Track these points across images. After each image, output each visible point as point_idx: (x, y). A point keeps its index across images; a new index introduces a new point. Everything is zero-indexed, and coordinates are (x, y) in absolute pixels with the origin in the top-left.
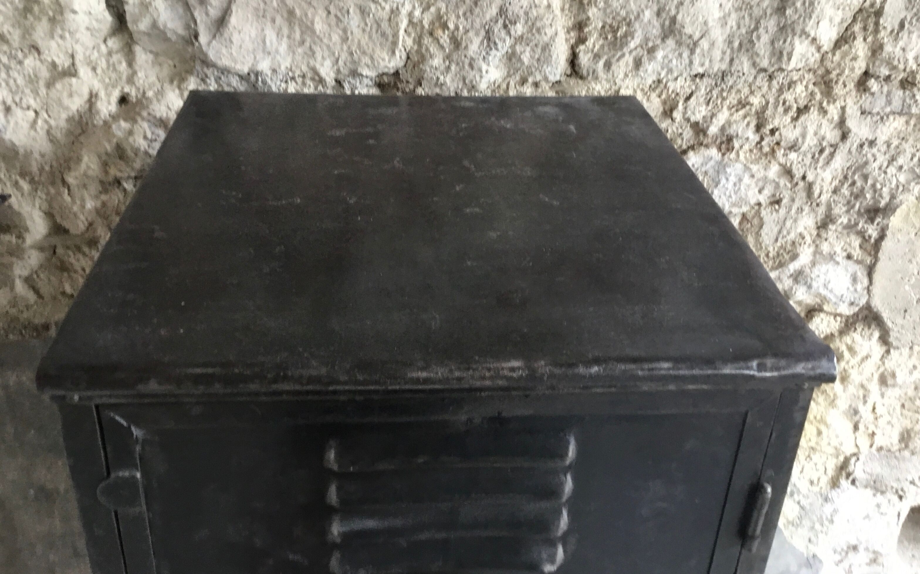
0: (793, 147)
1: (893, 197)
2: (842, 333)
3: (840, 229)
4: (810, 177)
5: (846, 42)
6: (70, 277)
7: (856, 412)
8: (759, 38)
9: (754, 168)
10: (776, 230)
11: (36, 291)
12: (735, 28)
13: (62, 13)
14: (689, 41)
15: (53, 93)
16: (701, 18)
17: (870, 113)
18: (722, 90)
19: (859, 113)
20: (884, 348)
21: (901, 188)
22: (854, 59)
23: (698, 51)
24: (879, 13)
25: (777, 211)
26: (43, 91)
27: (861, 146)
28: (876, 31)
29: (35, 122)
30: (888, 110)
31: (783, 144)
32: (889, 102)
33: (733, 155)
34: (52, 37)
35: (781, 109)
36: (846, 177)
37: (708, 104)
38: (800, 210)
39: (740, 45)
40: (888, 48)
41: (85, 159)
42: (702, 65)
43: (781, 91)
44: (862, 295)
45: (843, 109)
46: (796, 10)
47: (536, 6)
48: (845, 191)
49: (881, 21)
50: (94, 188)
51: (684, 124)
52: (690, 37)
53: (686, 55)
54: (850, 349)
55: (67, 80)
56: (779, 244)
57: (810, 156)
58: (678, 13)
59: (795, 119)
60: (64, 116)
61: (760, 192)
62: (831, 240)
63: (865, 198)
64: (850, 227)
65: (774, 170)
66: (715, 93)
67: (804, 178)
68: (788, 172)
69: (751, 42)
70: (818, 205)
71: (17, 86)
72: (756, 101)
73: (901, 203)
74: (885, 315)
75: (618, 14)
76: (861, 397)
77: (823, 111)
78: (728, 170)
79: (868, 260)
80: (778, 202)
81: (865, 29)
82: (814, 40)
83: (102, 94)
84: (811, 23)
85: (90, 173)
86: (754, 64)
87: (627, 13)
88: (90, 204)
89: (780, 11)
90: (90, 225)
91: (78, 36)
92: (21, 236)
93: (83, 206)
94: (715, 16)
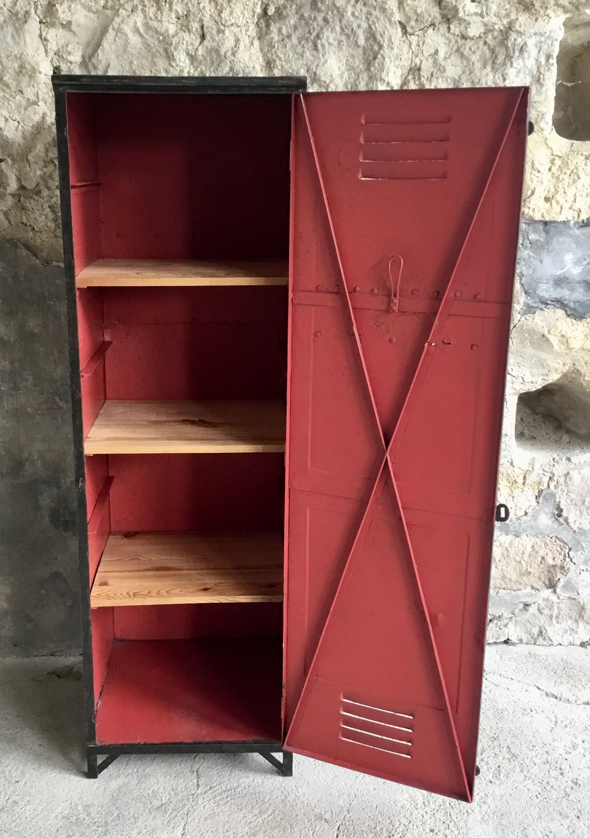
5: (406, 85)
6: (26, 213)
8: (360, 83)
11: (9, 221)
12: (348, 79)
13: (35, 73)
14: (325, 84)
15: (27, 113)
16: (329, 73)
24: (419, 69)
26: (23, 111)
28: (420, 78)
29: (18, 127)
34: (29, 86)
41: (39, 146)
46: (376, 68)
47: (248, 67)
49: (421, 73)
50: (41, 164)
52: (325, 82)
55: (34, 106)
58: (317, 70)
60: (31, 124)
71: (12, 109)
75: (288, 71)
81: (414, 78)
83: (49, 114)
84: (384, 74)
85: (40, 154)
87: (292, 71)
88: (38, 173)
89: (368, 69)
90: (38, 185)
91: (40, 86)
92: (5, 188)
93: (35, 173)
94: (336, 73)
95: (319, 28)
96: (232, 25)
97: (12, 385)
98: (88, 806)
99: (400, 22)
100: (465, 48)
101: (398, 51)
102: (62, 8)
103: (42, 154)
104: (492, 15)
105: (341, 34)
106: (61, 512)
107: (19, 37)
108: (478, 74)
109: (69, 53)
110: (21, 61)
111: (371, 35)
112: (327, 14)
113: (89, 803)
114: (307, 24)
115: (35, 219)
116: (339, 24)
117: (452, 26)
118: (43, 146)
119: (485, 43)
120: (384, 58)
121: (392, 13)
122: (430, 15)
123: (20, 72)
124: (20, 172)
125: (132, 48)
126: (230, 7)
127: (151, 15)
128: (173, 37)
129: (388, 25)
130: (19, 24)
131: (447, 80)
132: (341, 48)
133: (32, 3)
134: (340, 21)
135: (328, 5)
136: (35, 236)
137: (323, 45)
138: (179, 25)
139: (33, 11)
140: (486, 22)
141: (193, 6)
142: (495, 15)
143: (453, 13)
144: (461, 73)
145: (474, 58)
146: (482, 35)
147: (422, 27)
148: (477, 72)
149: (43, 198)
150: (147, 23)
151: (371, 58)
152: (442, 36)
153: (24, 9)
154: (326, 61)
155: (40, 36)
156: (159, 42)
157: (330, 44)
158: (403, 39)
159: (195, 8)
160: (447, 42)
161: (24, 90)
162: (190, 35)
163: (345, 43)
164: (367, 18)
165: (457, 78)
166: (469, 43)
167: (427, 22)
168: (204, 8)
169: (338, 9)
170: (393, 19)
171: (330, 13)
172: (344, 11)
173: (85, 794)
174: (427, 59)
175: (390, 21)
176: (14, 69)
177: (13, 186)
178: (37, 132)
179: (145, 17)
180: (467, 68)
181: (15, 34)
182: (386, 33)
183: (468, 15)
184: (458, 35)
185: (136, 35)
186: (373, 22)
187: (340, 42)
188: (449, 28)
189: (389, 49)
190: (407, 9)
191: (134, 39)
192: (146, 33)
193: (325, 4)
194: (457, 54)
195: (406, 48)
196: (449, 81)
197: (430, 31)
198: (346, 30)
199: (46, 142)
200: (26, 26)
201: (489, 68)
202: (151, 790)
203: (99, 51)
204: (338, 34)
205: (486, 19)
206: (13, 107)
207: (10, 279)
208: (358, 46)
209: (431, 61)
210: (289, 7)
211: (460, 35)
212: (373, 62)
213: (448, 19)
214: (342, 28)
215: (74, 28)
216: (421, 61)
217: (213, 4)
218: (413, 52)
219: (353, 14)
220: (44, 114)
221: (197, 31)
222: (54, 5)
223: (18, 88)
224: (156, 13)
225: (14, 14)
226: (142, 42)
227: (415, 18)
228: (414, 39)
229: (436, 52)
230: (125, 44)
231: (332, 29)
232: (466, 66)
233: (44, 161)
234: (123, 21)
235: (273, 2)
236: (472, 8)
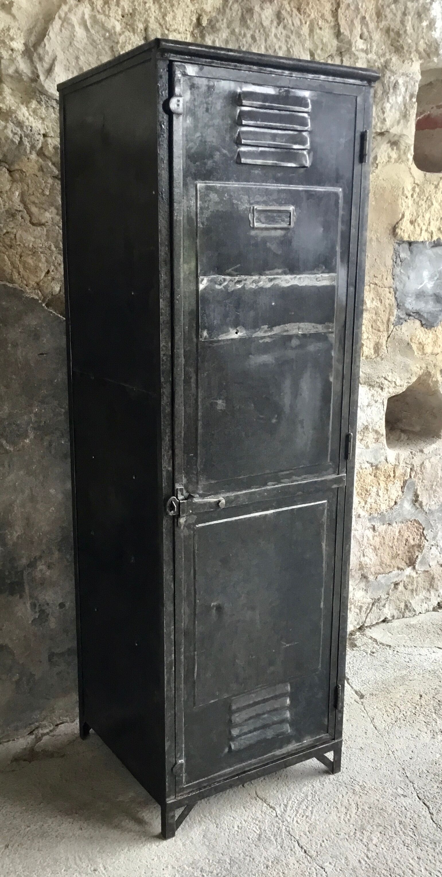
95: (248, 45)
96: (175, 31)
99: (310, 50)
104: (374, 53)
106: (7, 573)
109: (12, 39)
112: (255, 32)
114: (237, 40)
116: (264, 44)
117: (344, 59)
121: (305, 40)
122: (331, 46)
125: (78, 42)
126: (173, 11)
127: (99, 8)
128: (120, 35)
129: (302, 51)
134: (266, 40)
135: (256, 23)
138: (123, 23)
140: (370, 59)
141: (139, 4)
142: (375, 53)
143: (348, 46)
150: (95, 16)
156: (105, 39)
159: (141, 8)
162: (134, 35)
164: (286, 41)
167: (329, 51)
168: (150, 8)
169: (264, 27)
171: (257, 31)
172: (269, 31)
175: (303, 46)
179: (93, 9)
183: (357, 50)
185: (82, 27)
186: (291, 46)
188: (342, 61)
190: (315, 37)
191: (80, 32)
192: (92, 26)
193: (253, 22)
203: (46, 40)
210: (220, 20)
213: (341, 53)
214: (266, 48)
215: (14, 10)
217: (157, 6)
219: (276, 35)
221: (141, 32)
224: (104, 6)
226: (87, 36)
227: (321, 46)
230: (71, 36)
231: (258, 48)
234: (70, 10)
235: (206, 13)
236: (360, 44)
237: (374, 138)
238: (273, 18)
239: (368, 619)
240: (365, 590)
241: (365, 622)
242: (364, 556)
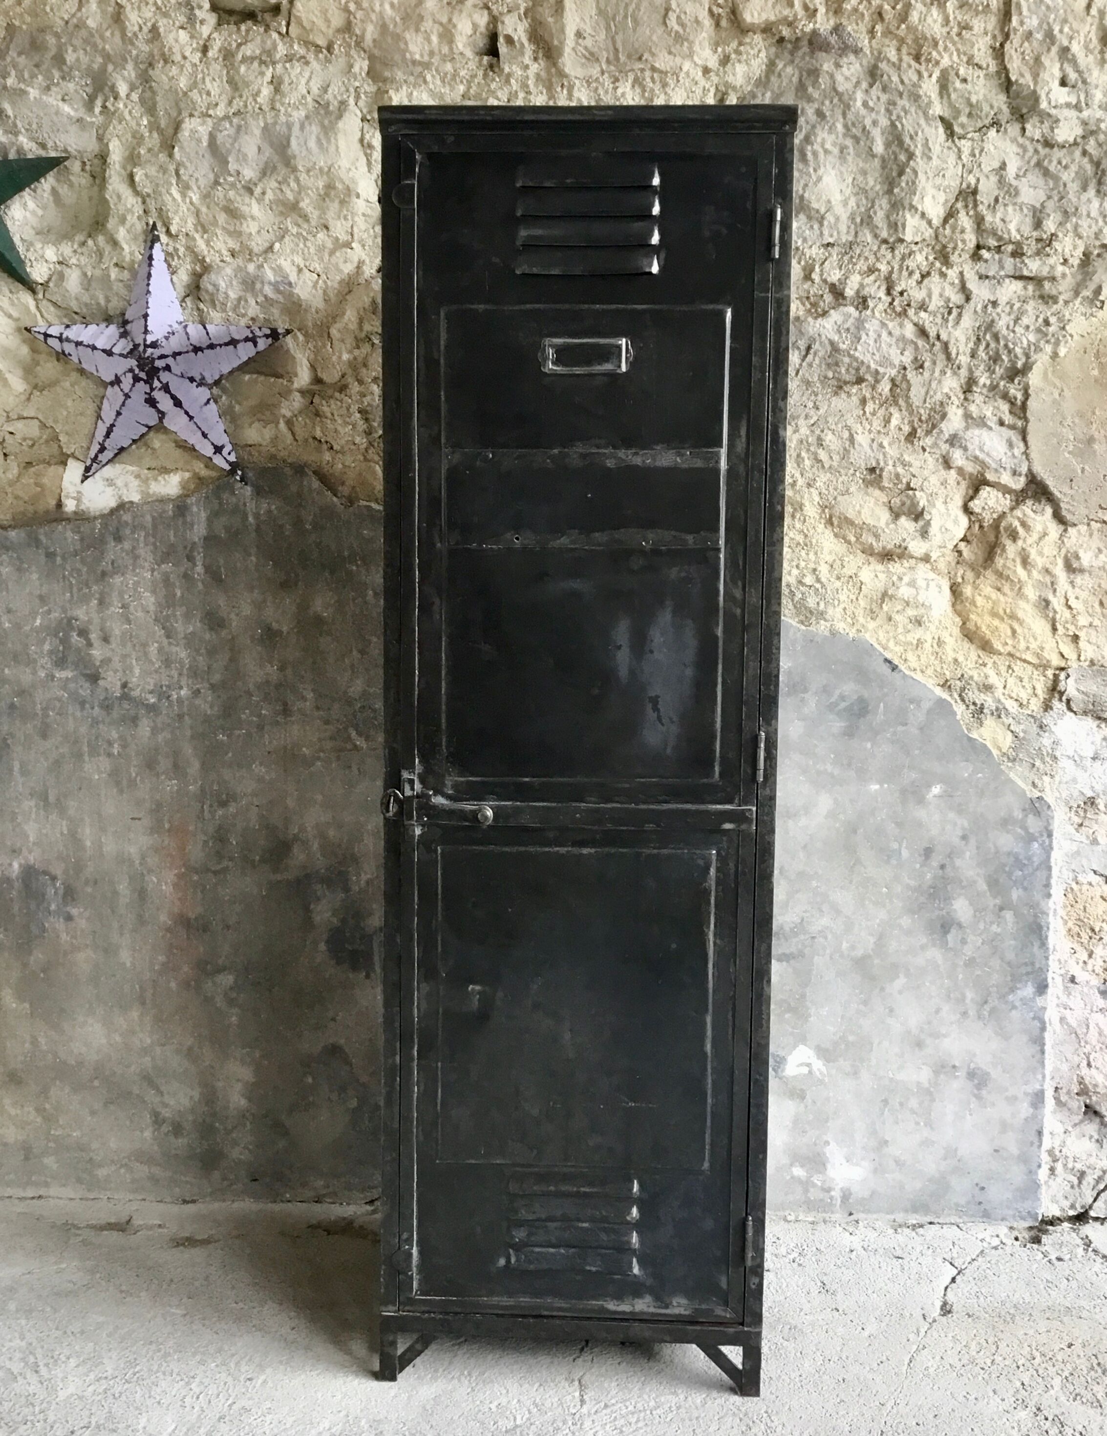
0: (923, 307)
1: (1028, 356)
2: (1012, 509)
3: (985, 391)
4: (944, 337)
5: (953, 218)
6: (321, 421)
7: (1047, 603)
8: (875, 213)
9: (891, 325)
10: (923, 391)
11: (293, 434)
12: (855, 207)
13: (349, 196)
15: (334, 260)
16: (824, 197)
17: (987, 277)
18: (852, 257)
19: (977, 277)
20: (1062, 527)
21: (1033, 348)
22: (963, 231)
23: (826, 223)
24: (975, 192)
25: (921, 374)
26: (326, 256)
27: (986, 307)
28: (976, 205)
29: (317, 282)
30: (1002, 273)
31: (912, 304)
32: (1002, 267)
33: (869, 312)
34: (339, 218)
35: (905, 273)
36: (978, 339)
37: (840, 269)
38: (943, 373)
39: (862, 220)
40: (989, 218)
41: (348, 313)
42: (831, 236)
43: (903, 259)
44: (1021, 461)
45: (961, 273)
46: (902, 190)
48: (982, 354)
49: (978, 197)
50: (350, 341)
51: (823, 285)
52: (818, 211)
53: (816, 226)
54: (1024, 524)
55: (344, 249)
56: (927, 405)
57: (940, 316)
58: (805, 192)
59: (919, 283)
60: (338, 278)
61: (902, 354)
62: (977, 401)
63: (1003, 360)
64: (993, 388)
65: (909, 331)
66: (846, 258)
67: (938, 337)
68: (923, 332)
69: (870, 217)
70: (959, 368)
71: (309, 253)
72: (883, 268)
73: (1036, 361)
74: (1050, 483)
76: (1049, 584)
77: (943, 275)
78: (867, 326)
79: (1020, 423)
80: (922, 367)
81: (966, 206)
82: (923, 215)
83: (367, 261)
84: (917, 199)
85: (350, 326)
86: (876, 236)
88: (345, 357)
89: (890, 192)
90: (343, 376)
91: (356, 219)
92: (290, 381)
93: (340, 357)
94: (836, 198)
95: (809, 127)
97: (279, 708)
98: (379, 1421)
99: (942, 119)
100: (1050, 161)
101: (939, 162)
102: (399, 95)
103: (353, 326)
104: (1096, 107)
105: (845, 135)
106: (348, 935)
107: (329, 141)
108: (1074, 200)
110: (329, 177)
111: (895, 138)
112: (823, 104)
113: (381, 1416)
115: (336, 431)
116: (842, 120)
117: (1028, 126)
118: (355, 313)
119: (1084, 153)
120: (916, 173)
121: (929, 104)
122: (992, 107)
123: (327, 194)
124: (316, 355)
126: (666, 93)
129: (922, 122)
130: (330, 122)
131: (1021, 209)
132: (845, 158)
133: (352, 90)
134: (844, 115)
135: (824, 90)
136: (333, 458)
137: (815, 154)
139: (352, 101)
140: (1086, 118)
141: (607, 92)
142: (1100, 107)
143: (1031, 103)
144: (1044, 198)
145: (1065, 176)
146: (1079, 140)
147: (980, 124)
148: (1071, 196)
149: (350, 397)
151: (894, 174)
152: (1012, 142)
153: (339, 98)
154: (819, 179)
155: (361, 140)
157: (826, 151)
158: (947, 144)
159: (609, 96)
160: (1020, 151)
161: (331, 224)
163: (851, 150)
164: (888, 110)
165: (1038, 206)
166: (1057, 153)
167: (987, 116)
169: (840, 95)
170: (931, 112)
171: (827, 102)
172: (850, 99)
173: (373, 1403)
174: (987, 177)
175: (925, 114)
176: (317, 189)
177: (303, 377)
178: (347, 290)
180: (1056, 192)
181: (322, 136)
182: (920, 133)
183: (1055, 107)
184: (1038, 141)
186: (899, 117)
187: (842, 149)
188: (1024, 130)
189: (925, 159)
190: (953, 96)
193: (819, 88)
194: (1037, 170)
195: (952, 159)
196: (1025, 210)
197: (992, 133)
198: (854, 130)
199: (360, 305)
200: (340, 124)
201: (1091, 192)
202: (496, 1403)
204: (840, 136)
205: (1085, 114)
206: (312, 250)
207: (288, 527)
208: (874, 156)
209: (994, 179)
210: (760, 95)
211: (1041, 140)
212: (897, 180)
213: (1022, 116)
214: (846, 126)
216: (978, 180)
217: (638, 90)
218: (964, 166)
219: (865, 104)
220: (359, 263)
222: (387, 92)
223: (322, 221)
225: (322, 106)
227: (967, 110)
228: (965, 145)
229: (1003, 166)
231: (830, 128)
232: (1052, 189)
233: (356, 337)
235: (734, 88)
236: (1062, 95)
237: (1099, 255)
238: (862, 76)
239: (1099, 1204)
240: (1097, 1141)
241: (1091, 1207)
242: (1089, 1065)
